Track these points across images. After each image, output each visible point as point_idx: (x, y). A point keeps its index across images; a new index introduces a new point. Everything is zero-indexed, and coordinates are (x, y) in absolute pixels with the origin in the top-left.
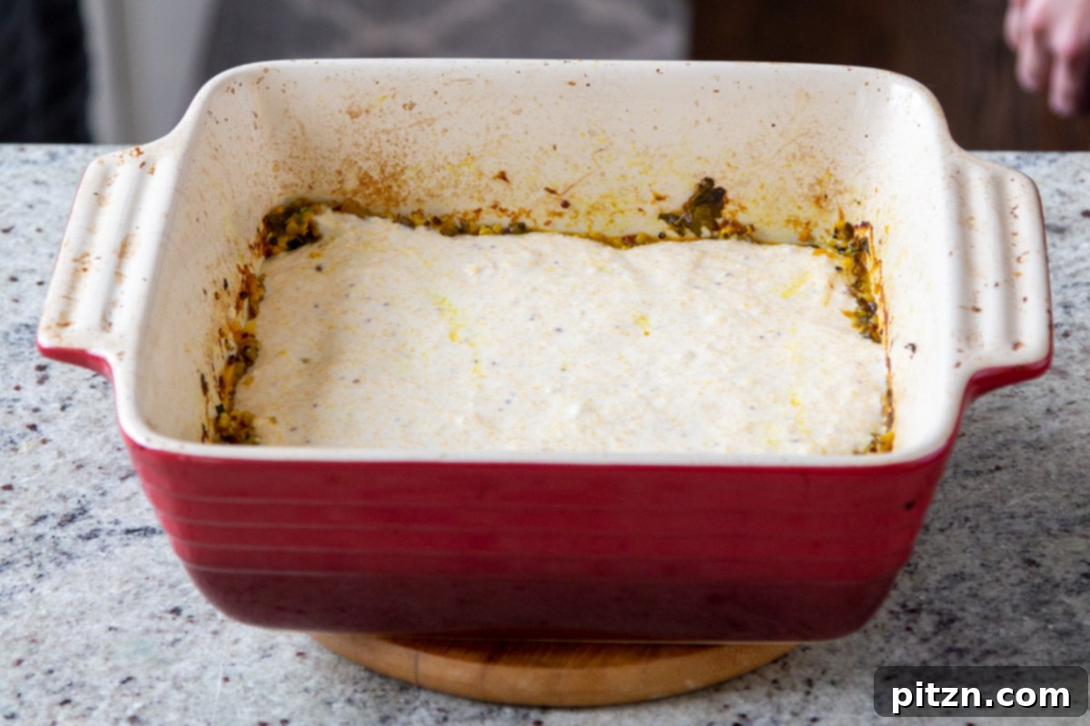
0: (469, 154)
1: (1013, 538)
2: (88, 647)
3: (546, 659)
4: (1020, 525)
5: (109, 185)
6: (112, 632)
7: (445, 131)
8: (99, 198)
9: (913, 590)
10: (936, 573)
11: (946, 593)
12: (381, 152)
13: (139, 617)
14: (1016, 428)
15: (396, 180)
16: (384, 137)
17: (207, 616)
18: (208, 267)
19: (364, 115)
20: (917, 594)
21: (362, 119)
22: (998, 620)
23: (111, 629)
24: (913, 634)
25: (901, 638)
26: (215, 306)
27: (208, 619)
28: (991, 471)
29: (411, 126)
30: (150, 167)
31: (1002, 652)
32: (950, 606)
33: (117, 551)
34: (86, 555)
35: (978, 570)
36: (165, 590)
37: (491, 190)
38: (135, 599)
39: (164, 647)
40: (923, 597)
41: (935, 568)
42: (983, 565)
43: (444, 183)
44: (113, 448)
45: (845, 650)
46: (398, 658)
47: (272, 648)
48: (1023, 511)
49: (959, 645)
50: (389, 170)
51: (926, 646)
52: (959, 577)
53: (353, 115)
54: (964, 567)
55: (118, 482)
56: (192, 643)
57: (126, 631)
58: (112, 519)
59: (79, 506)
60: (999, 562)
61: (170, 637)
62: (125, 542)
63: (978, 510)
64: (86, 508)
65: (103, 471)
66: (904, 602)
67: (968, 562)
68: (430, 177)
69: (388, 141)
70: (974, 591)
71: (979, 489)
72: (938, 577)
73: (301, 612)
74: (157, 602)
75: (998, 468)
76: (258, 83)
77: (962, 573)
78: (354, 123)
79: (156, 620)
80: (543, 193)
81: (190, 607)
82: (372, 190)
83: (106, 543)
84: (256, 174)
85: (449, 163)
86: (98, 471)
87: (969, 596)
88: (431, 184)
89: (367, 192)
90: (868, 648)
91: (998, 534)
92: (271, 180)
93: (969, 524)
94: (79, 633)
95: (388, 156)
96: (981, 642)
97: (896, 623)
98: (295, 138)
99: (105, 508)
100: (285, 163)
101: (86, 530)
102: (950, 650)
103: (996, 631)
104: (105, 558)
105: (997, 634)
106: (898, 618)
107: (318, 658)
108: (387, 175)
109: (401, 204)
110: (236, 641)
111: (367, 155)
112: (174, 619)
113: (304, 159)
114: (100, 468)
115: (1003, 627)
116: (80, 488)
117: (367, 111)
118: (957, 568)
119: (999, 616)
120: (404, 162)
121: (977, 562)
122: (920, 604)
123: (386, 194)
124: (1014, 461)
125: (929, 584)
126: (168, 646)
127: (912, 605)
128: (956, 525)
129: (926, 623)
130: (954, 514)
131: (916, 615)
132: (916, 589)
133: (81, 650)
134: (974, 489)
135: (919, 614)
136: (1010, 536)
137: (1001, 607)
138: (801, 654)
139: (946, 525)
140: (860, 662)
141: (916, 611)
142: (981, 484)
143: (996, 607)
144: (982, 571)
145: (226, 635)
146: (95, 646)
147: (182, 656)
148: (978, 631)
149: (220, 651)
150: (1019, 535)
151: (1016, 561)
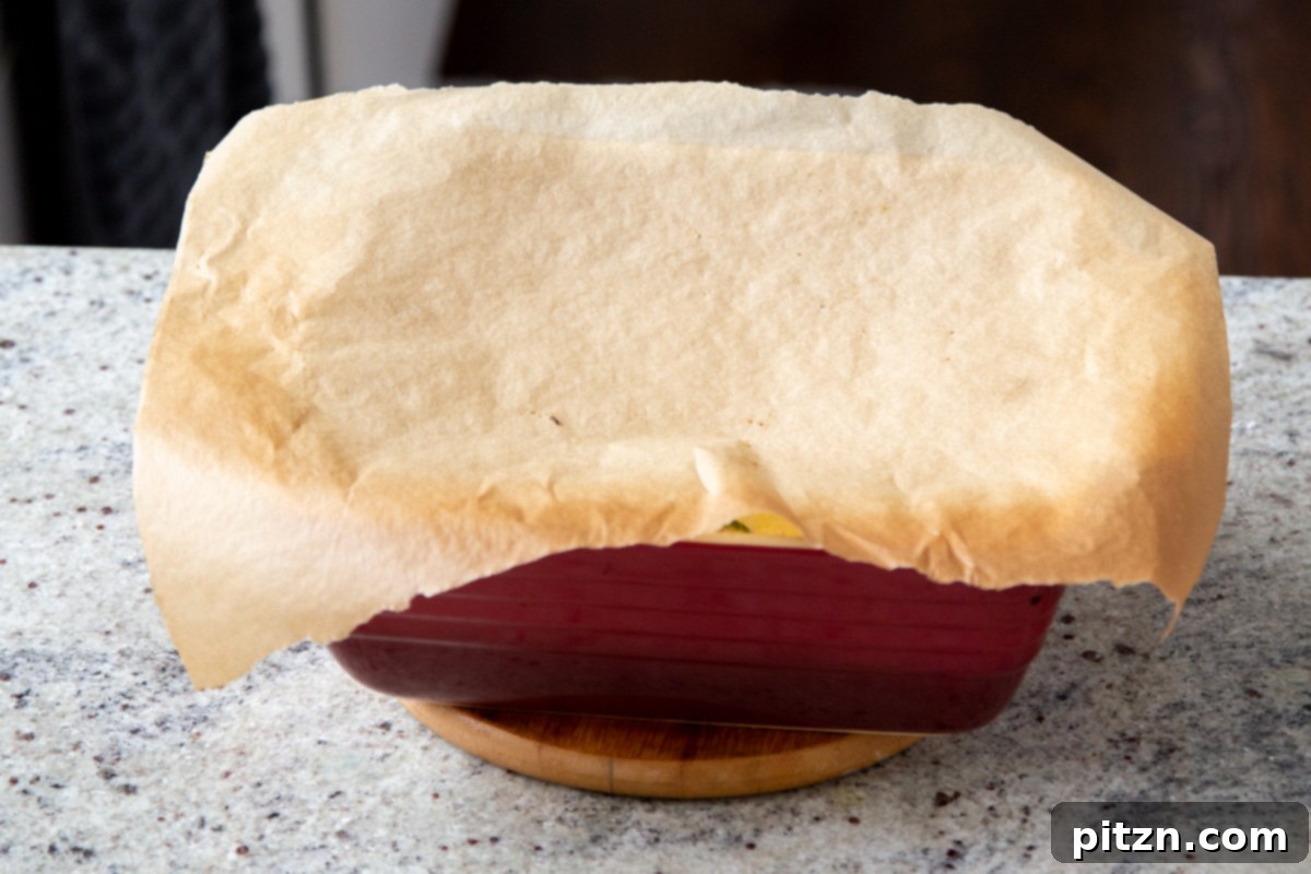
1: (1235, 668)
2: (297, 760)
4: (1241, 655)
6: (321, 746)
9: (1133, 719)
10: (1156, 702)
11: (1165, 722)
13: (349, 731)
14: (1238, 557)
17: (417, 732)
20: (1136, 723)
22: (1219, 750)
23: (320, 742)
24: (1132, 763)
25: (1120, 767)
27: (418, 735)
28: (1213, 600)
31: (1221, 783)
32: (1169, 736)
34: (296, 668)
35: (1198, 700)
36: (374, 704)
38: (345, 713)
39: (373, 762)
40: (1142, 725)
41: (1155, 696)
42: (1203, 695)
45: (1062, 778)
48: (1245, 641)
49: (1178, 775)
51: (1146, 775)
52: (1179, 706)
54: (1184, 696)
56: (402, 758)
57: (335, 745)
60: (1220, 692)
61: (379, 752)
63: (1199, 639)
66: (1123, 731)
67: (1189, 692)
70: (1194, 721)
71: (1201, 618)
72: (1158, 706)
74: (367, 716)
75: (1220, 597)
77: (1182, 703)
79: (366, 735)
81: (399, 722)
83: (317, 656)
87: (1189, 725)
90: (1086, 777)
91: (1219, 664)
93: (1190, 653)
94: (288, 746)
96: (1201, 772)
97: (1114, 751)
102: (1170, 780)
103: (1216, 762)
104: (315, 671)
105: (1217, 765)
106: (1117, 747)
110: (446, 758)
112: (384, 734)
115: (1223, 757)
118: (1177, 698)
119: (1220, 747)
121: (1198, 691)
122: (1139, 733)
124: (1236, 590)
125: (1148, 713)
126: (377, 760)
127: (1131, 733)
128: (1177, 653)
129: (1146, 752)
130: (1175, 643)
131: (1135, 744)
132: (1136, 718)
133: (289, 763)
134: (1196, 618)
135: (1138, 743)
136: (1231, 665)
137: (1221, 737)
138: (1018, 781)
139: (1167, 654)
140: (1078, 791)
141: (1134, 740)
142: (1203, 612)
143: (1216, 738)
144: (1203, 701)
145: (436, 751)
146: (304, 760)
147: (391, 771)
148: (1197, 762)
149: (430, 767)
150: (1241, 665)
151: (1237, 691)
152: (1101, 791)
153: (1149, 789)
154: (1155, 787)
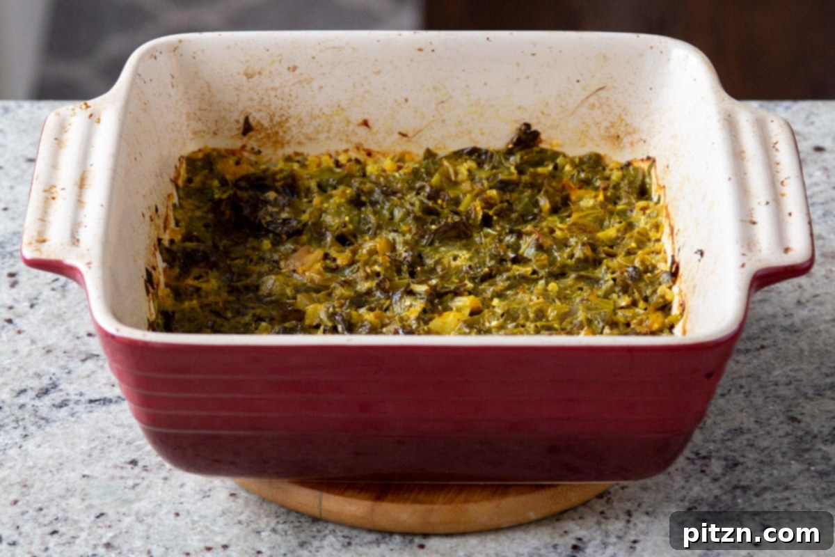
0: (339, 106)
1: (778, 401)
2: (68, 490)
3: (421, 497)
4: (782, 391)
5: (66, 132)
6: (85, 479)
7: (321, 88)
8: (59, 142)
9: (704, 442)
10: (720, 428)
11: (729, 443)
12: (270, 105)
13: (105, 467)
14: (774, 316)
15: (282, 127)
16: (273, 93)
17: (158, 466)
18: (144, 196)
19: (257, 76)
20: (706, 445)
21: (255, 80)
22: (771, 463)
23: (84, 476)
24: (707, 475)
25: (697, 479)
26: (151, 226)
27: (159, 469)
28: (758, 349)
29: (294, 85)
30: (97, 117)
31: (776, 488)
32: (733, 454)
33: (84, 416)
34: (60, 420)
35: (752, 426)
36: (123, 446)
37: (356, 134)
38: (101, 453)
39: (126, 490)
40: (712, 447)
41: (720, 424)
42: (756, 422)
43: (320, 129)
44: (74, 336)
45: (654, 488)
46: (306, 498)
47: (210, 490)
48: (784, 380)
49: (742, 483)
50: (276, 119)
51: (718, 484)
52: (739, 431)
53: (249, 76)
54: (742, 423)
55: (80, 363)
56: (148, 486)
57: (96, 478)
58: (78, 392)
59: (51, 382)
60: (769, 419)
61: (130, 483)
62: (89, 409)
63: (749, 379)
64: (57, 383)
65: (66, 355)
66: (698, 450)
67: (745, 420)
68: (309, 124)
69: (276, 96)
70: (751, 442)
71: (749, 363)
72: (722, 431)
73: (232, 463)
74: (118, 455)
75: (763, 347)
76: (174, 51)
77: (741, 428)
78: (249, 82)
79: (119, 470)
80: (396, 136)
81: (144, 459)
82: (263, 135)
83: (75, 410)
84: (173, 123)
85: (324, 114)
86: (63, 355)
87: (748, 445)
88: (309, 130)
89: (259, 137)
90: (672, 487)
91: (766, 398)
92: (184, 128)
93: (743, 391)
94: (60, 480)
95: (276, 108)
96: (760, 481)
97: (692, 467)
98: (203, 94)
99: (71, 383)
100: (195, 114)
101: (58, 401)
102: (736, 487)
103: (770, 472)
104: (75, 422)
105: (771, 475)
106: (694, 463)
107: (246, 498)
108: (274, 123)
109: (286, 145)
110: (182, 486)
111: (259, 108)
112: (132, 468)
113: (210, 111)
114: (65, 352)
115: (776, 469)
116: (51, 368)
117: (260, 73)
118: (736, 424)
119: (772, 461)
120: (288, 113)
121: (752, 419)
122: (710, 452)
123: (274, 139)
124: (775, 342)
125: (715, 437)
126: (130, 489)
127: (703, 453)
128: (733, 391)
129: (716, 466)
130: (731, 383)
131: (707, 460)
132: (706, 441)
133: (62, 492)
134: (746, 364)
135: (710, 460)
136: (775, 399)
137: (773, 454)
138: (621, 491)
139: (726, 392)
140: (667, 497)
141: (707, 458)
142: (751, 359)
143: (769, 454)
144: (756, 426)
145: (173, 480)
146: (73, 489)
147: (141, 497)
148: (756, 472)
149: (170, 493)
150: (783, 399)
151: (782, 418)
152: (685, 497)
153: (721, 495)
154: (725, 493)
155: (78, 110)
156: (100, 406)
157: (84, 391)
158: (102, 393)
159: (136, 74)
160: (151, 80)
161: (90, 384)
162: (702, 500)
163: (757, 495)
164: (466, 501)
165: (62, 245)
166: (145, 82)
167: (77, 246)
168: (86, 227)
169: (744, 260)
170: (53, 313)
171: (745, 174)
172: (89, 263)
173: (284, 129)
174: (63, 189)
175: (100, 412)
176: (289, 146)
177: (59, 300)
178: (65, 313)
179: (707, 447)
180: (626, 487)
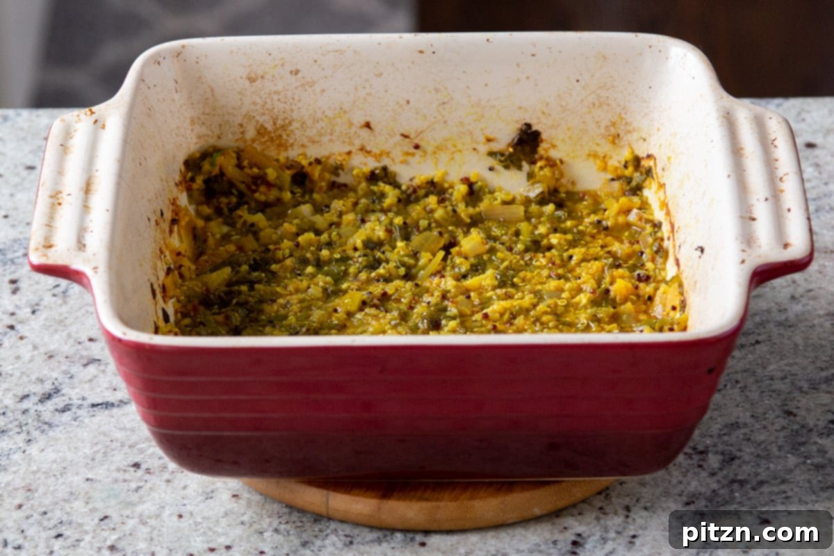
0: (341, 109)
1: (774, 395)
2: (71, 494)
3: (427, 495)
4: (778, 385)
5: (71, 138)
6: (89, 482)
7: (323, 91)
8: (64, 148)
9: (701, 437)
10: (717, 423)
11: (726, 438)
12: (274, 108)
13: (108, 470)
14: (769, 311)
15: (285, 130)
16: (275, 97)
17: (161, 469)
18: (149, 201)
19: (259, 81)
20: (704, 440)
21: (258, 83)
22: (768, 457)
23: (87, 480)
24: (704, 470)
25: (695, 473)
26: (156, 230)
27: (162, 471)
28: (753, 345)
29: (296, 88)
30: (102, 123)
31: (773, 482)
32: (730, 448)
33: (87, 420)
34: (62, 425)
35: (750, 421)
36: (126, 449)
37: (359, 136)
38: (105, 456)
39: (130, 493)
40: (708, 442)
41: (716, 419)
42: (752, 416)
43: (323, 131)
44: (75, 342)
45: (652, 483)
46: (313, 497)
47: (212, 492)
48: (779, 374)
49: (740, 477)
50: (280, 122)
51: (715, 478)
52: (735, 426)
53: (252, 80)
54: (738, 418)
55: (82, 368)
56: (151, 489)
57: (100, 481)
58: (80, 397)
59: (53, 387)
60: (765, 414)
61: (133, 485)
62: (92, 413)
63: (745, 374)
64: (59, 388)
65: (68, 359)
66: (695, 445)
67: (741, 415)
68: (312, 127)
69: (279, 100)
70: (748, 436)
71: (745, 359)
72: (719, 426)
73: (235, 463)
74: (121, 458)
75: (758, 342)
76: (177, 56)
77: (737, 423)
78: (252, 86)
79: (122, 473)
80: (399, 138)
81: (147, 462)
82: (266, 138)
83: (77, 415)
84: (178, 128)
85: (326, 116)
86: (65, 360)
87: (744, 440)
88: (312, 133)
89: (263, 140)
90: (670, 482)
91: (762, 392)
92: (189, 132)
93: (739, 385)
94: (63, 483)
95: (278, 111)
96: (757, 474)
97: (690, 462)
98: (207, 99)
99: (73, 388)
100: (199, 118)
101: (61, 405)
102: (733, 481)
103: (767, 466)
104: (78, 426)
105: (768, 468)
106: (691, 458)
107: (248, 499)
108: (278, 126)
109: (289, 148)
110: (185, 488)
111: (262, 111)
112: (135, 471)
113: (214, 115)
114: (67, 357)
115: (772, 462)
116: (53, 373)
117: (262, 77)
118: (733, 420)
119: (768, 455)
120: (291, 116)
121: (748, 414)
122: (707, 447)
123: (278, 142)
124: (770, 336)
125: (712, 431)
126: (133, 491)
127: (701, 448)
128: (729, 386)
129: (714, 461)
131: (704, 455)
132: (703, 436)
133: (66, 496)
134: (741, 359)
135: (707, 454)
136: (771, 393)
137: (769, 447)
138: (619, 487)
139: (722, 387)
140: (665, 492)
141: (704, 453)
142: (746, 354)
143: (765, 448)
145: (176, 482)
146: (77, 493)
147: (144, 499)
148: (753, 466)
149: (173, 495)
150: (778, 393)
151: (778, 412)
152: (683, 491)
153: (719, 489)
154: (723, 487)
155: (83, 116)
156: (102, 410)
157: (86, 395)
158: (104, 397)
159: (141, 79)
160: (155, 86)
161: (92, 389)
162: (700, 494)
163: (754, 489)
164: (471, 498)
165: (69, 250)
166: (149, 88)
167: (84, 251)
168: (92, 232)
169: (744, 256)
170: (54, 319)
171: (744, 171)
172: (95, 268)
173: (288, 132)
174: (69, 195)
175: (102, 416)
176: (293, 149)
177: (61, 305)
178: (66, 318)
179: (704, 442)
180: (625, 483)
